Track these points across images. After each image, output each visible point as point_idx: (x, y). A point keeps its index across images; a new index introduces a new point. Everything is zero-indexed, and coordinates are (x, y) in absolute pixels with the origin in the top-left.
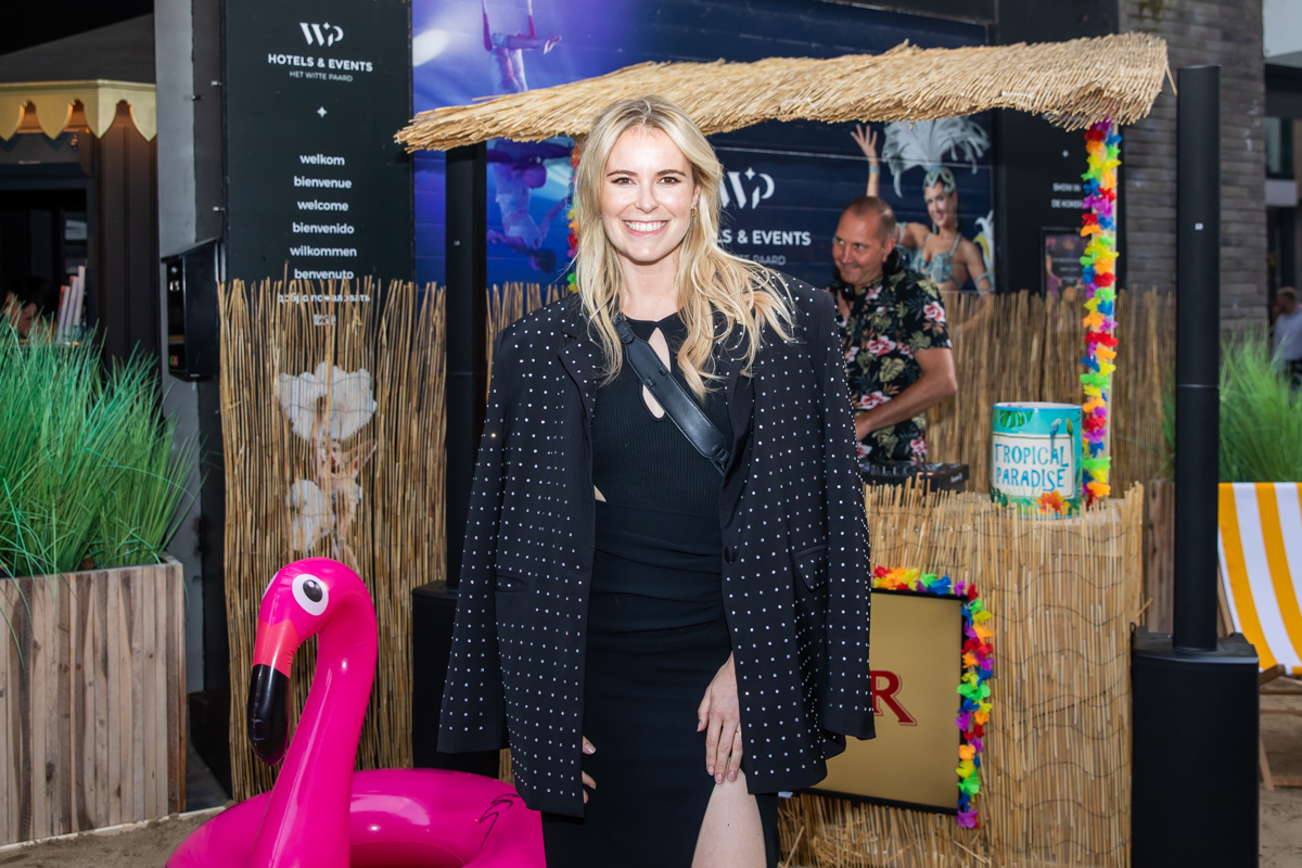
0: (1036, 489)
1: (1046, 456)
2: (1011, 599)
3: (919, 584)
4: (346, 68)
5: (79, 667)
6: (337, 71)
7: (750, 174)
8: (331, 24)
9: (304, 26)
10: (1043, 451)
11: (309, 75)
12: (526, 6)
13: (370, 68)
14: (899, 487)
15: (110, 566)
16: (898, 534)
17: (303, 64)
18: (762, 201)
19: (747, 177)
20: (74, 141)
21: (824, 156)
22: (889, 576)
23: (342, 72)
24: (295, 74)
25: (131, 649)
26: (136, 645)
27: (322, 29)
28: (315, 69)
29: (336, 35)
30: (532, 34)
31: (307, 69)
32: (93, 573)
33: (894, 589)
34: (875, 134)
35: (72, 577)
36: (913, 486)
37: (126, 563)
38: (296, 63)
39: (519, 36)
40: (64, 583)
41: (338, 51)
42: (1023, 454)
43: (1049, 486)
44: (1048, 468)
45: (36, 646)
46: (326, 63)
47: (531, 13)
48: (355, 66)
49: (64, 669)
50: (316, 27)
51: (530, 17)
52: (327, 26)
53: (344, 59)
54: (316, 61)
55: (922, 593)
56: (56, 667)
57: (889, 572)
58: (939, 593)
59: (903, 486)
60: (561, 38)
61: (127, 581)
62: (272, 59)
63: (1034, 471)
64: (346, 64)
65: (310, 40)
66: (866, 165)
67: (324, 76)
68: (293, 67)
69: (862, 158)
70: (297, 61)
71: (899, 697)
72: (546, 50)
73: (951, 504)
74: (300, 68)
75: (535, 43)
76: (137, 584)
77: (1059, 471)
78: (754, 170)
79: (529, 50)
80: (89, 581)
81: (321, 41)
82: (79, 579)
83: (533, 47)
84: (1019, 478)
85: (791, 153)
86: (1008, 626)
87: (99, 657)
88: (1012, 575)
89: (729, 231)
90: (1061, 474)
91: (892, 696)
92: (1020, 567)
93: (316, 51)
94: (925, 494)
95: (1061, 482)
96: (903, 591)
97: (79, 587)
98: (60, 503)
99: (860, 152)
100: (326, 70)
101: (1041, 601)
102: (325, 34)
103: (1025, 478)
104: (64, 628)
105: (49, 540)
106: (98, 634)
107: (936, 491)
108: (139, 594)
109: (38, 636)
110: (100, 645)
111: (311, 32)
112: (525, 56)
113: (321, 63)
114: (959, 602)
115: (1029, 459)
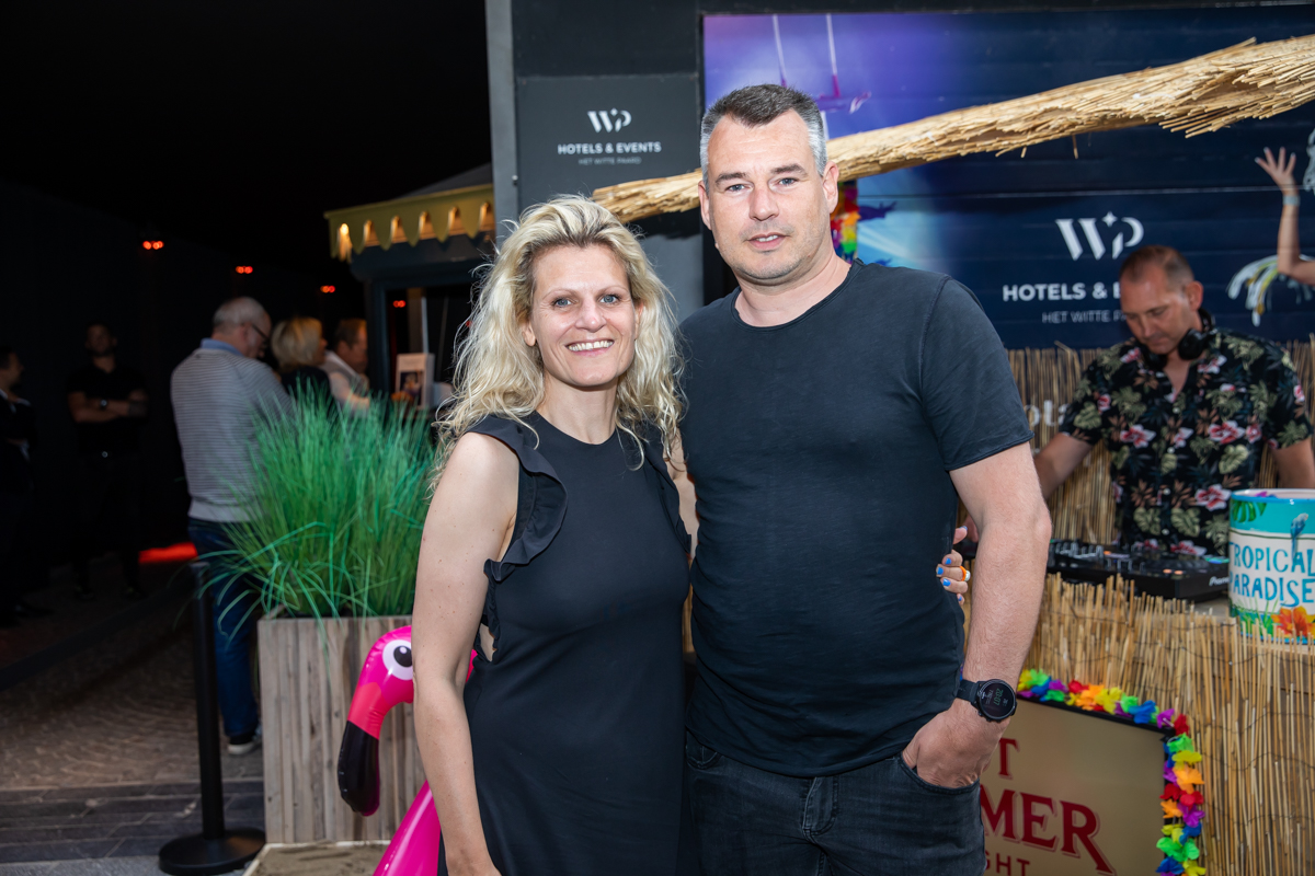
0: (1272, 603)
1: (1284, 560)
2: (1231, 740)
3: (1119, 707)
4: (634, 150)
6: (625, 155)
7: (1110, 219)
8: (619, 110)
9: (592, 115)
10: (1281, 555)
11: (598, 161)
12: (828, 65)
13: (658, 147)
14: (1100, 587)
16: (1099, 644)
17: (592, 151)
18: (1125, 249)
19: (1105, 224)
21: (1215, 190)
22: (1085, 693)
23: (631, 154)
24: (585, 162)
27: (610, 116)
28: (604, 154)
29: (623, 119)
30: (836, 94)
31: (596, 156)
33: (1090, 709)
34: (1293, 158)
36: (1115, 588)
38: (585, 151)
39: (822, 98)
41: (626, 135)
42: (1255, 557)
43: (1289, 600)
44: (1288, 576)
46: (614, 147)
47: (835, 71)
48: (643, 147)
50: (604, 115)
51: (834, 78)
52: (614, 112)
53: (632, 141)
54: (604, 147)
55: (1121, 718)
57: (1087, 688)
58: (1137, 720)
59: (1105, 585)
60: (870, 94)
62: (562, 149)
63: (1268, 580)
64: (633, 147)
65: (598, 127)
66: (1278, 197)
67: (612, 161)
68: (582, 156)
69: (1274, 189)
70: (585, 148)
71: (1098, 839)
72: (853, 108)
73: (1156, 616)
74: (589, 155)
75: (839, 103)
77: (1305, 581)
78: (1114, 214)
79: (833, 111)
81: (609, 127)
83: (839, 108)
84: (1251, 586)
85: (1167, 191)
86: (1230, 775)
88: (1233, 708)
89: (1081, 285)
90: (1309, 586)
91: (1089, 836)
92: (1241, 701)
93: (604, 137)
94: (1128, 600)
95: (1308, 596)
96: (1099, 712)
99: (1269, 180)
100: (615, 154)
101: (1268, 748)
102: (613, 120)
103: (1257, 587)
107: (1140, 595)
111: (599, 120)
112: (828, 117)
113: (609, 149)
114: (1161, 736)
115: (1263, 564)
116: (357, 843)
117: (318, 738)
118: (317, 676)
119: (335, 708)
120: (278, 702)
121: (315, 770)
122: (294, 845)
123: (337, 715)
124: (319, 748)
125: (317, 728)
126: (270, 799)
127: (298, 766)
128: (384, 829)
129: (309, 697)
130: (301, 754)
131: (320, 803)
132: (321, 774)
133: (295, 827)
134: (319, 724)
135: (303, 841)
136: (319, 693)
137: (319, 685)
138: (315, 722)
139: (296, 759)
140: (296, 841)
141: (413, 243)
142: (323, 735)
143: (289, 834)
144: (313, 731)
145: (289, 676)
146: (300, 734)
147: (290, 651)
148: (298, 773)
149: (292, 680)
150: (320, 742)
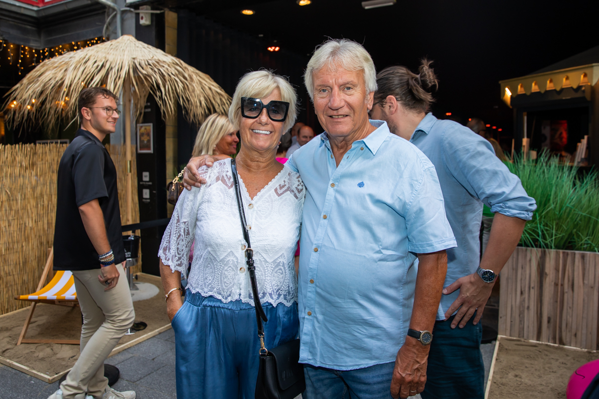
5: (562, 285)
15: (577, 250)
20: (583, 88)
25: (584, 283)
26: (586, 282)
32: (569, 251)
35: (561, 251)
37: (585, 250)
40: (557, 254)
45: (546, 274)
49: (556, 285)
56: (553, 283)
61: (583, 257)
76: (587, 259)
80: (568, 254)
82: (563, 253)
87: (570, 283)
97: (563, 256)
98: (557, 224)
104: (557, 270)
105: (552, 237)
106: (570, 275)
108: (588, 263)
109: (547, 270)
110: (571, 279)
116: (538, 342)
117: (523, 296)
118: (525, 271)
119: (532, 285)
120: (508, 279)
121: (521, 309)
122: (510, 338)
123: (533, 288)
124: (524, 300)
125: (523, 292)
126: (501, 317)
127: (514, 306)
128: (550, 338)
129: (521, 279)
130: (516, 302)
131: (522, 323)
132: (524, 311)
133: (511, 330)
134: (525, 290)
135: (514, 337)
136: (525, 278)
137: (526, 275)
138: (523, 290)
139: (514, 303)
140: (510, 336)
141: (543, 92)
142: (526, 295)
143: (508, 332)
144: (522, 293)
145: (513, 269)
146: (516, 294)
147: (514, 259)
148: (514, 309)
149: (514, 271)
150: (525, 298)
